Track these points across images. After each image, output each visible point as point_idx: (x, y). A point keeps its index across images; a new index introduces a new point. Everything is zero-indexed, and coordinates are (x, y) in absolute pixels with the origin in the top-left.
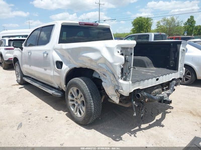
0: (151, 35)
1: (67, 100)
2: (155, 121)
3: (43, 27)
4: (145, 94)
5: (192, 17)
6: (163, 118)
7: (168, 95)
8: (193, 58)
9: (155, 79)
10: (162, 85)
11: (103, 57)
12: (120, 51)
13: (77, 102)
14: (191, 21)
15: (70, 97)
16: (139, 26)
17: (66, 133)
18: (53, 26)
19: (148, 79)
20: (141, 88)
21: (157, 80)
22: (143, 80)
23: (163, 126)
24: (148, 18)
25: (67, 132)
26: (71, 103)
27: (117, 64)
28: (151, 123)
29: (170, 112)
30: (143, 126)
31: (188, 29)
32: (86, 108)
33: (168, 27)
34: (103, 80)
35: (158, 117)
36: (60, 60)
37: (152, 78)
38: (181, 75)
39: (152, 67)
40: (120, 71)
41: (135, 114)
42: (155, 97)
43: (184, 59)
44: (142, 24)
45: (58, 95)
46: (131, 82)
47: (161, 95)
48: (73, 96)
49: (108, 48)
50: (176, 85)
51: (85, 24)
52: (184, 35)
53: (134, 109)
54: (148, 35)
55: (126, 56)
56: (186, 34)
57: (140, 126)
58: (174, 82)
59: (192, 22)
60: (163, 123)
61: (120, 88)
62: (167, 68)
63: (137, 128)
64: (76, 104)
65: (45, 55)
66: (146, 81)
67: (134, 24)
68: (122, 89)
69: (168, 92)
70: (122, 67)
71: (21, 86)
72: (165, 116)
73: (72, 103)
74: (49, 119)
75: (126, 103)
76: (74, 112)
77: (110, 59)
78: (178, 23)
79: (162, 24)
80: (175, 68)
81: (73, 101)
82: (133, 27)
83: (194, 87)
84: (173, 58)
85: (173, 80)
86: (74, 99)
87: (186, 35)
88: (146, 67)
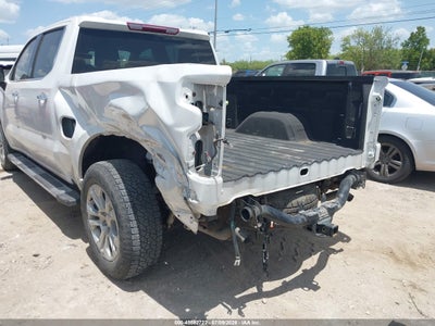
0: (321, 64)
1: (84, 215)
2: (299, 272)
3: (45, 34)
4: (265, 209)
5: (421, 30)
6: (321, 265)
7: (332, 211)
8: (407, 121)
9: (296, 171)
10: (322, 185)
11: (148, 111)
12: (190, 94)
13: (105, 223)
14: (418, 39)
15: (90, 210)
16: (304, 47)
17: (68, 302)
18: (62, 29)
19: (277, 171)
20: (256, 192)
21: (304, 172)
22: (263, 173)
23: (316, 288)
24: (322, 30)
25: (72, 298)
26: (92, 223)
27: (182, 129)
28: (288, 279)
29: (341, 250)
30: (268, 286)
31: (410, 56)
32: (121, 239)
33: (367, 49)
34: (157, 170)
35: (309, 263)
36: (71, 114)
37: (288, 169)
38: (369, 160)
39: (302, 138)
40: (192, 149)
41: (238, 262)
42: (293, 218)
43: (377, 121)
44: (310, 42)
45: (68, 202)
46: (220, 179)
47: (311, 213)
48: (95, 207)
49: (163, 85)
50: (354, 186)
51: (144, 29)
52: (400, 68)
53: (236, 246)
54: (314, 64)
55: (208, 107)
56: (405, 67)
57: (260, 287)
58: (351, 178)
59: (421, 40)
60: (318, 279)
61: (192, 194)
62: (339, 143)
63: (254, 290)
64: (102, 228)
65: (42, 102)
66: (272, 175)
67: (293, 41)
68: (196, 198)
69: (330, 204)
70: (198, 137)
71: (6, 174)
72: (327, 260)
73: (96, 223)
74: (41, 259)
75: (220, 230)
76: (99, 245)
77: (166, 116)
78: (389, 42)
79: (353, 43)
80: (356, 144)
81: (97, 218)
82: (291, 49)
83: (408, 189)
84: (353, 119)
85: (348, 173)
86: (99, 215)
87: (405, 69)
88: (287, 139)
